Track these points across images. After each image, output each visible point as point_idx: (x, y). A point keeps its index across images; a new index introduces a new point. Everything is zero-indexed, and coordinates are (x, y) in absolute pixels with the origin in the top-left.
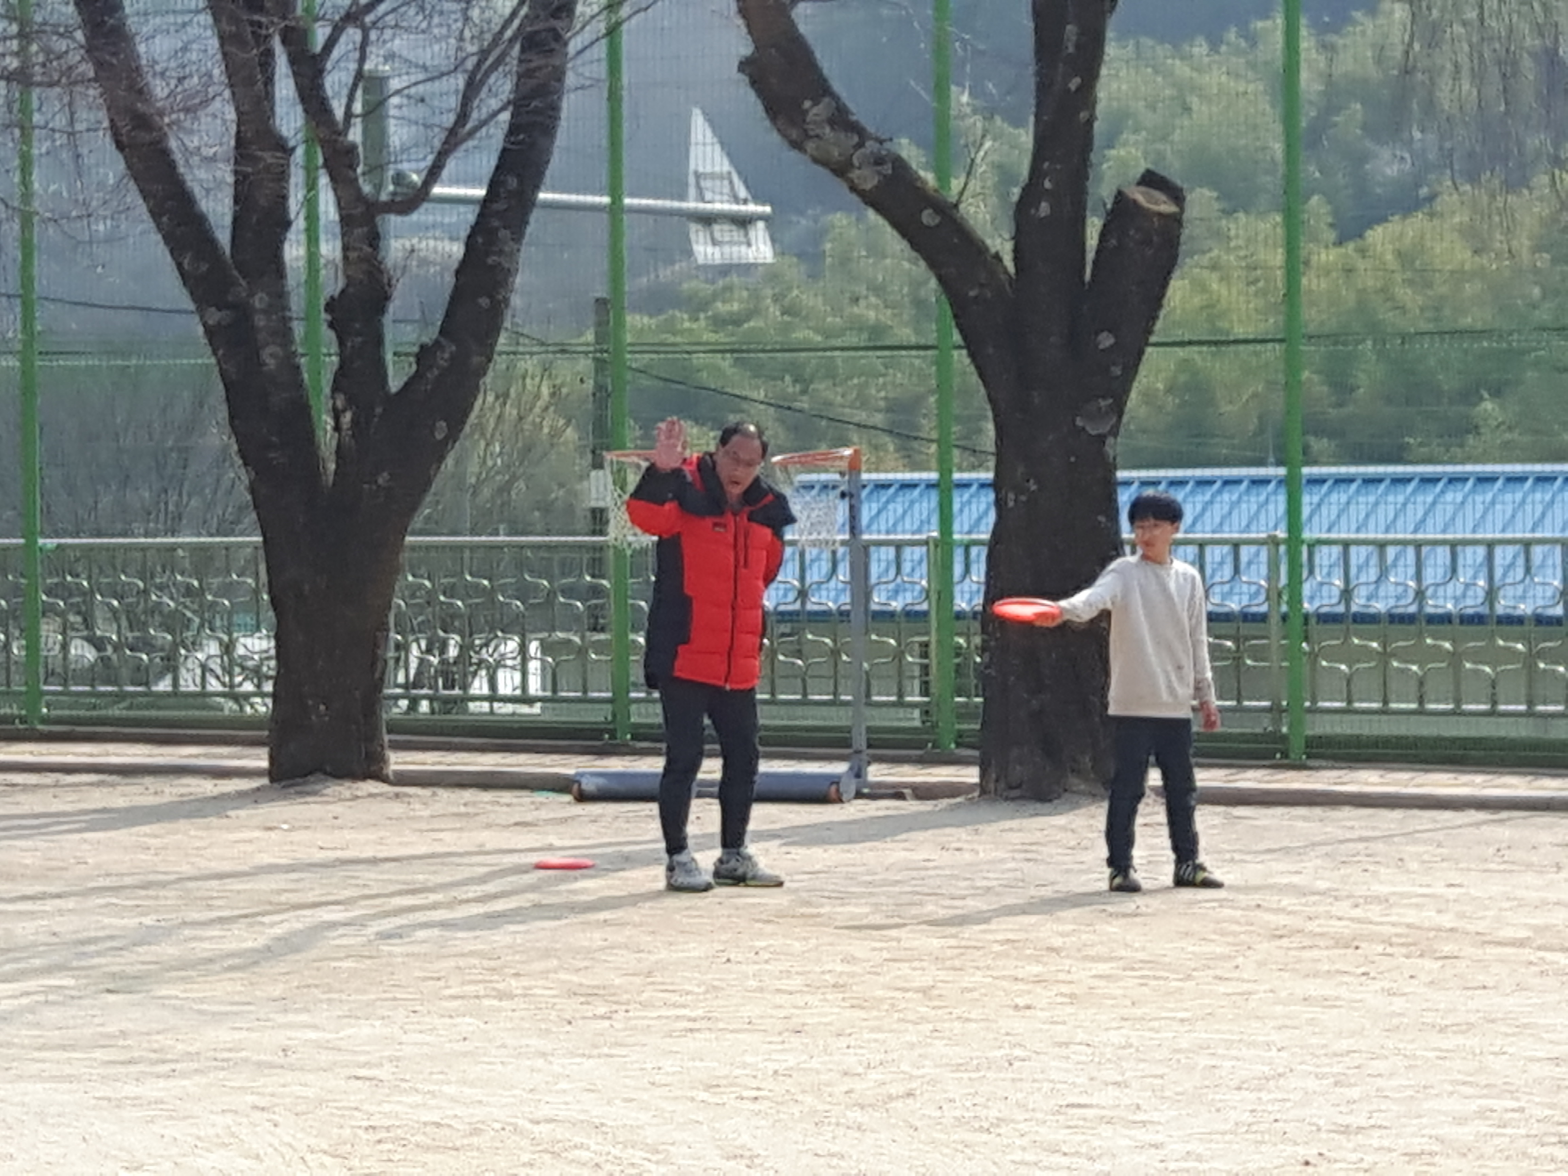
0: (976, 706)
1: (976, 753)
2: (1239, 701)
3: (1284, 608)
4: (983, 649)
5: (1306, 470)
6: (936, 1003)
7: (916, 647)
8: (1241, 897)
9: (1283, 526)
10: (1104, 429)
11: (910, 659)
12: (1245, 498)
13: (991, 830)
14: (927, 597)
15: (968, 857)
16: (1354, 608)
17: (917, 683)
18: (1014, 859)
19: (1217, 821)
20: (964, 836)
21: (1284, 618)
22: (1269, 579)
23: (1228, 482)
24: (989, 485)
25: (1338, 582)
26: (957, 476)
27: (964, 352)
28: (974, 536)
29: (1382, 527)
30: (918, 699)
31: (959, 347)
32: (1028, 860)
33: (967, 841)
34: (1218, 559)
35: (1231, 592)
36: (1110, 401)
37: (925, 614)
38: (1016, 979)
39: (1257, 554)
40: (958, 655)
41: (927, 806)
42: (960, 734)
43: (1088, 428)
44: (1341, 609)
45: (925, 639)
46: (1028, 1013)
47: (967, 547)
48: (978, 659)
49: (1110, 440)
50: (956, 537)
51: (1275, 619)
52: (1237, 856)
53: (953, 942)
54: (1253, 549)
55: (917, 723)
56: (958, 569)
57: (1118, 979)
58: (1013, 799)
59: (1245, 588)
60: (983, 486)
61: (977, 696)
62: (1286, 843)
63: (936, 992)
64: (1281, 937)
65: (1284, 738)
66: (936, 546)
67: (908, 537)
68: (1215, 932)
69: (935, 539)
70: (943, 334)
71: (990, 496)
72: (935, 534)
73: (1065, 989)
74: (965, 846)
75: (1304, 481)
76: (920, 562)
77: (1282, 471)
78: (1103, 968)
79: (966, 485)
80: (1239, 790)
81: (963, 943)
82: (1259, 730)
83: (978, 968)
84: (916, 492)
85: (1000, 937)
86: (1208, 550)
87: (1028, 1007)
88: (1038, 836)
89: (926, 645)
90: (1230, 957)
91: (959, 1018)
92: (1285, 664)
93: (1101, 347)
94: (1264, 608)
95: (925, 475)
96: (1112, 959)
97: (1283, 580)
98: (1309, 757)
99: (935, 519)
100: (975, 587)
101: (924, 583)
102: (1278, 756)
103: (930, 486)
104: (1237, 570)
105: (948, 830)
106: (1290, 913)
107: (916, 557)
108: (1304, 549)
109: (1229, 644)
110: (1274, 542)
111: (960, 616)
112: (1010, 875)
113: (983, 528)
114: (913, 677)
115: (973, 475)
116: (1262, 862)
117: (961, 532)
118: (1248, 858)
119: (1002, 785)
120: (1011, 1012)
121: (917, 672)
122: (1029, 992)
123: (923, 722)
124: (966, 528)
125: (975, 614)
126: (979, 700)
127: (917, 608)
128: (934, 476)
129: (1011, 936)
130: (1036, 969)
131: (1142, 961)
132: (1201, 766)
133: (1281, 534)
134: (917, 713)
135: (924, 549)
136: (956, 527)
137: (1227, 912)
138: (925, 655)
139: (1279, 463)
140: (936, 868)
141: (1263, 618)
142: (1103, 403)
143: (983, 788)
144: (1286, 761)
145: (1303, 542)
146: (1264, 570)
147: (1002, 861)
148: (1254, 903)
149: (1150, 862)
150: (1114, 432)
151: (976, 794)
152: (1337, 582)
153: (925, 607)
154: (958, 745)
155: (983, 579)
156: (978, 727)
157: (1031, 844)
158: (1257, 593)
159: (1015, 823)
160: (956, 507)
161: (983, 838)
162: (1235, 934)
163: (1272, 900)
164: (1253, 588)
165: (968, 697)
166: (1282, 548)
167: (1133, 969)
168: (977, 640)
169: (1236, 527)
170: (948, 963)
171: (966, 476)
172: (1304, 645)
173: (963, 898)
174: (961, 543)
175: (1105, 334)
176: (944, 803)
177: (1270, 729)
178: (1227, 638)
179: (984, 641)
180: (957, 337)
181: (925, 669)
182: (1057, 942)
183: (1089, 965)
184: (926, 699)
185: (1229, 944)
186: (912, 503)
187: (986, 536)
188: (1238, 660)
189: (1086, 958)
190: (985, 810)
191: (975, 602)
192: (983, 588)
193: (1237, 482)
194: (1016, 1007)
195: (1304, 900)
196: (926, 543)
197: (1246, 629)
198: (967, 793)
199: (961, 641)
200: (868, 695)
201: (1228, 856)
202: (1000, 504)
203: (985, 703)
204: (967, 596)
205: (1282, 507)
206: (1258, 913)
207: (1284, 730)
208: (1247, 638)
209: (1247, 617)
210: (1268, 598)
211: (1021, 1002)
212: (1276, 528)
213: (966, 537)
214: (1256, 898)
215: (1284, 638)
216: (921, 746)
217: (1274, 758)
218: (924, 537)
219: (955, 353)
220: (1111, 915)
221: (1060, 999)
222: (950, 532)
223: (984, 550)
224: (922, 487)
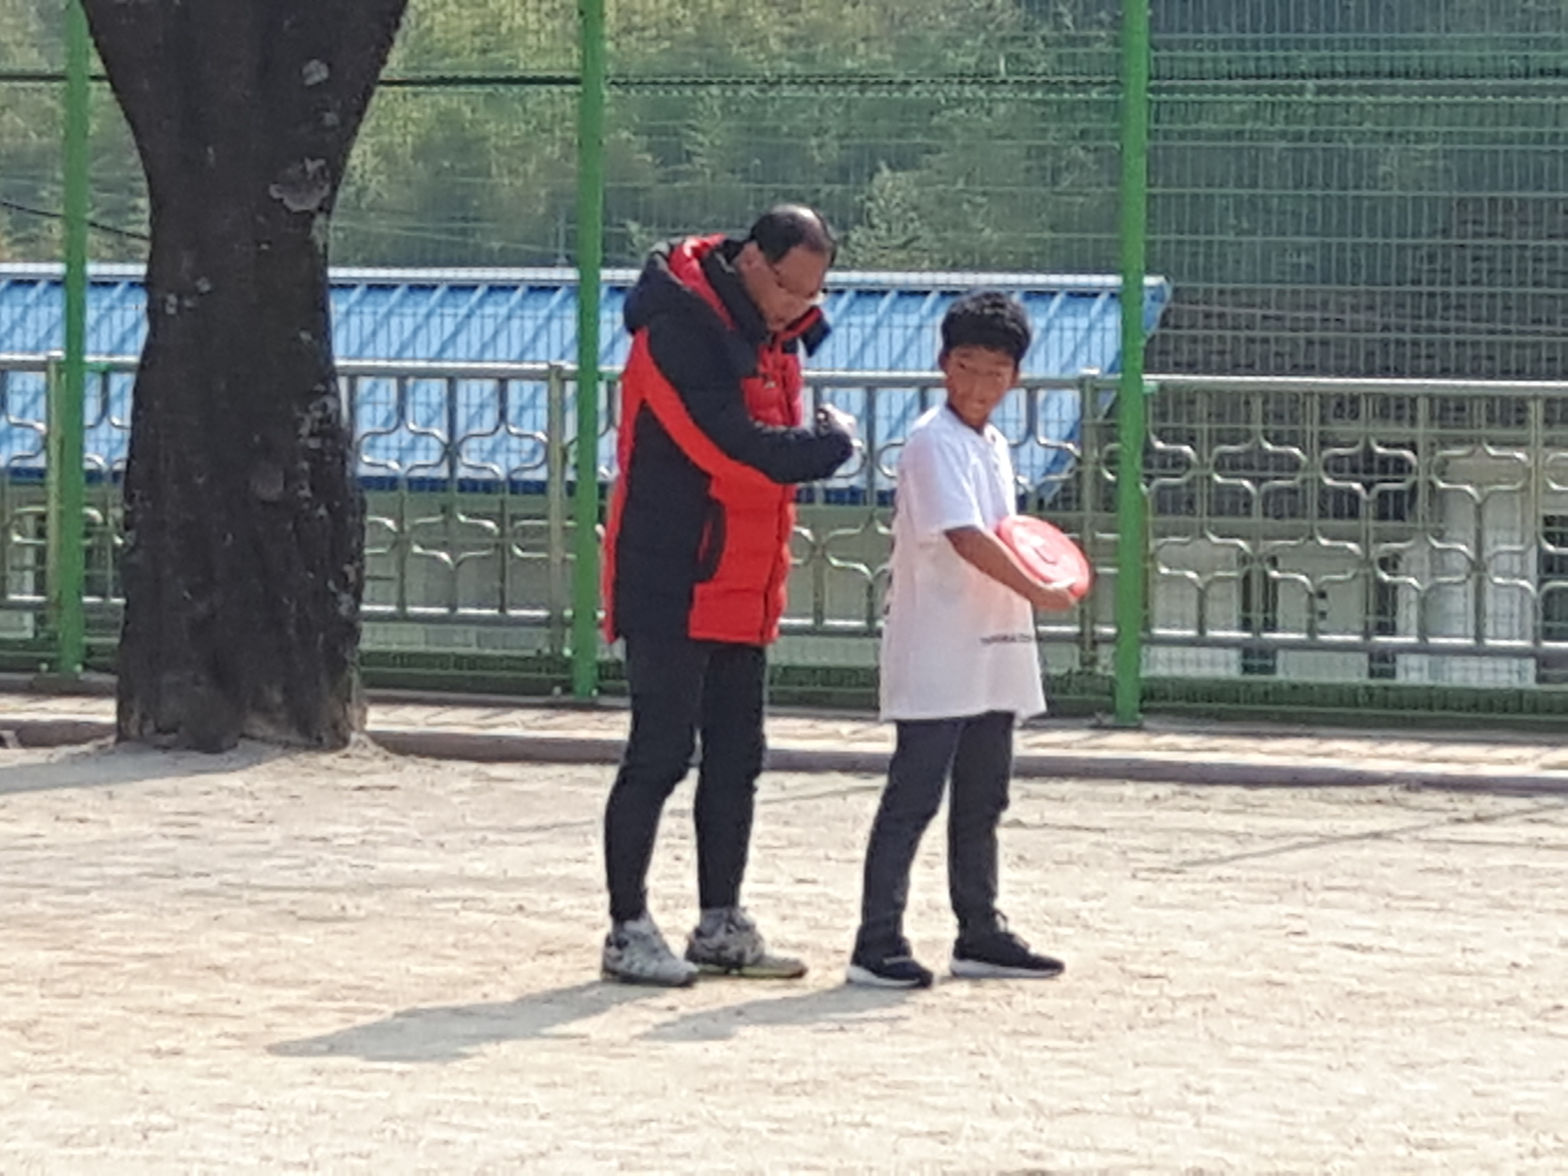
0: (114, 608)
1: (110, 679)
2: (502, 609)
3: (571, 476)
4: (127, 526)
5: (606, 274)
6: (39, 1046)
7: (30, 524)
8: (496, 895)
9: (573, 354)
10: (312, 204)
11: (17, 538)
12: (519, 312)
13: (128, 791)
14: (45, 447)
15: (96, 832)
17: (29, 576)
18: (165, 836)
19: (466, 783)
20: (90, 803)
21: (571, 488)
22: (548, 434)
23: (494, 288)
24: (141, 285)
26: (93, 269)
27: (107, 85)
28: (117, 359)
30: (29, 598)
31: (95, 78)
32: (184, 837)
33: (94, 809)
34: (475, 400)
35: (493, 451)
36: (321, 162)
37: (41, 473)
38: (160, 1012)
39: (534, 396)
40: (88, 535)
41: (39, 756)
42: (90, 651)
43: (287, 202)
45: (40, 509)
46: (175, 1060)
47: (106, 373)
48: (119, 541)
49: (320, 220)
50: (89, 358)
51: (556, 491)
52: (492, 837)
53: (68, 956)
54: (529, 386)
55: (29, 634)
56: (91, 409)
57: (310, 1012)
58: (165, 748)
59: (514, 443)
60: (132, 285)
61: (116, 595)
62: (564, 817)
63: (41, 1029)
64: (551, 953)
65: (567, 665)
66: (59, 372)
67: (18, 357)
68: (455, 946)
69: (58, 362)
70: (75, 56)
71: (141, 301)
72: (59, 354)
73: (231, 1027)
74: (91, 815)
75: (604, 291)
76: (37, 394)
77: (571, 274)
78: (291, 996)
79: (107, 284)
80: (499, 739)
81: (83, 958)
82: (532, 653)
83: (102, 995)
84: (34, 293)
85: (139, 949)
86: (462, 386)
87: (176, 1053)
88: (200, 803)
89: (42, 517)
90: (476, 983)
91: (72, 1068)
92: (571, 556)
93: (310, 82)
94: (541, 475)
95: (44, 268)
96: (303, 984)
97: (571, 433)
98: (602, 691)
99: (59, 332)
100: (117, 434)
101: (41, 426)
102: (557, 690)
103: (55, 283)
104: (503, 415)
105: (67, 792)
106: (564, 920)
107: (31, 387)
108: (602, 388)
109: (490, 524)
110: (560, 376)
111: (93, 476)
112: (156, 860)
113: (130, 346)
114: (22, 568)
115: (117, 269)
116: (529, 843)
117: (97, 353)
118: (507, 838)
119: (149, 728)
120: (149, 1060)
121: (29, 559)
122: (179, 1031)
123: (36, 633)
124: (105, 347)
125: (116, 475)
126: (120, 601)
127: (31, 464)
128: (58, 269)
129: (153, 948)
130: (188, 997)
131: (344, 987)
133: (570, 366)
134: (29, 619)
135: (42, 376)
136: (90, 344)
137: (474, 917)
138: (41, 533)
139: (571, 262)
140: (47, 847)
141: (540, 487)
142: (311, 166)
143: (121, 732)
144: (569, 698)
145: (600, 377)
146: (542, 416)
147: (147, 838)
148: (513, 905)
149: (363, 842)
150: (326, 208)
151: (111, 739)
153: (40, 462)
154: (86, 667)
155: (128, 422)
156: (115, 640)
157: (195, 814)
158: (534, 452)
159: (166, 784)
160: (91, 315)
161: (118, 804)
162: (482, 947)
163: (539, 899)
164: (528, 444)
165: (103, 595)
166: (571, 387)
167: (332, 998)
168: (118, 513)
169: (502, 355)
170: (59, 988)
171: (106, 269)
172: (599, 528)
173: (86, 891)
174: (95, 369)
175: (314, 64)
176: (63, 751)
177: (547, 651)
178: (488, 517)
179: (127, 513)
180: (96, 65)
181: (41, 555)
182: (224, 958)
183: (268, 991)
184: (39, 599)
185: (477, 963)
186: (27, 307)
187: (133, 359)
188: (501, 548)
189: (264, 982)
190: (125, 762)
191: (116, 457)
192: (127, 434)
193: (508, 288)
194: (157, 1053)
195: (586, 901)
196: (43, 366)
197: (515, 503)
198: (101, 737)
199: (94, 513)
201: (478, 836)
202: (154, 313)
203: (127, 607)
204: (104, 448)
205: (571, 327)
206: (518, 917)
207: (567, 652)
208: (514, 518)
209: (516, 486)
210: (546, 460)
211: (165, 1044)
212: (562, 357)
213: (104, 359)
214: (520, 895)
215: (570, 518)
216: (31, 667)
217: (549, 693)
218: (41, 357)
219: (94, 85)
220: (302, 919)
221: (223, 1042)
222: (81, 352)
223: (129, 379)
224: (41, 286)
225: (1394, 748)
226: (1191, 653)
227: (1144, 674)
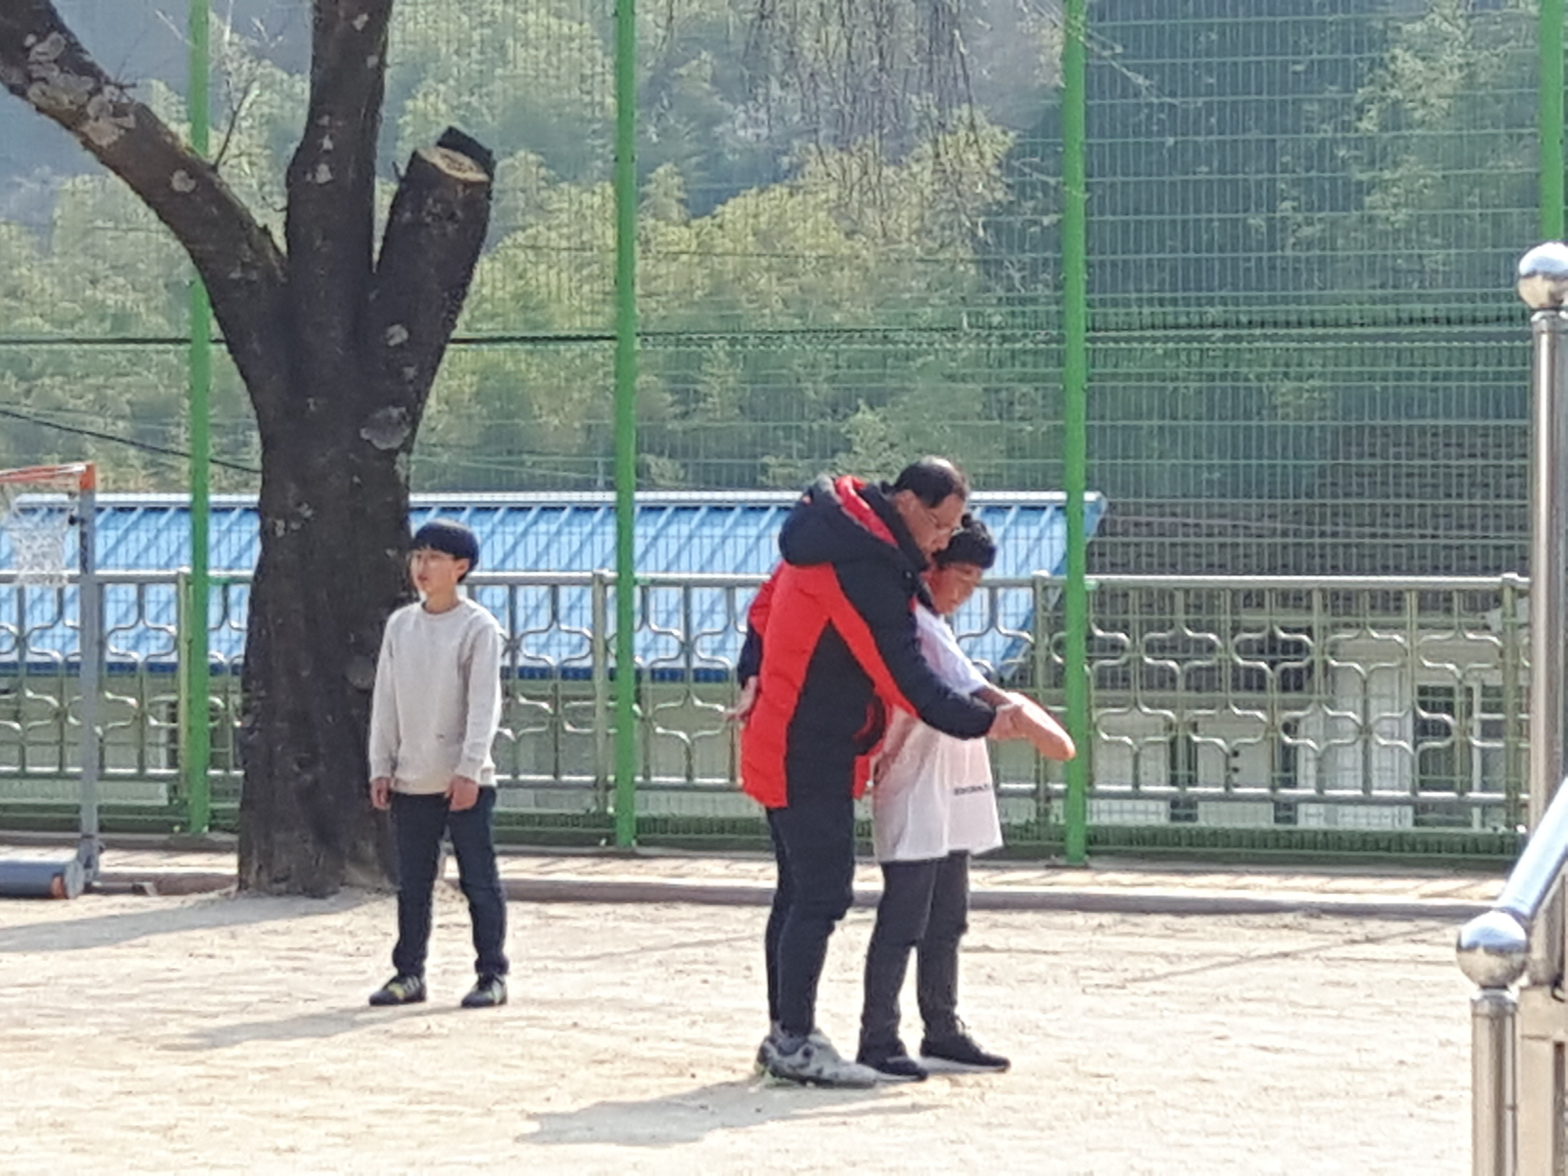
0: (235, 779)
1: (232, 838)
2: (556, 774)
3: (612, 663)
4: (245, 711)
5: (639, 496)
6: (178, 1145)
7: (163, 709)
8: (554, 1014)
9: (612, 563)
10: (395, 444)
11: (153, 722)
12: (566, 530)
13: (248, 932)
14: (176, 646)
15: (221, 965)
16: (696, 664)
17: (163, 753)
18: (279, 968)
19: (528, 921)
20: (217, 941)
21: (612, 675)
22: (593, 628)
23: (547, 509)
24: (255, 510)
25: (679, 633)
26: (214, 498)
27: (224, 347)
28: (235, 573)
29: (730, 567)
30: (163, 771)
31: (217, 341)
32: (295, 970)
33: (221, 946)
34: (532, 602)
35: (548, 643)
36: (403, 410)
37: (172, 668)
38: (278, 1116)
39: (580, 597)
40: (212, 719)
41: (174, 902)
42: (215, 815)
43: (375, 442)
44: (681, 664)
45: (172, 698)
46: (291, 1156)
47: (226, 585)
48: (238, 724)
49: (402, 456)
50: (212, 573)
51: (600, 676)
52: (551, 964)
53: (200, 1070)
54: (576, 590)
55: (164, 802)
56: (214, 613)
57: (403, 1113)
58: (279, 894)
59: (565, 637)
60: (247, 510)
61: (236, 767)
62: (609, 949)
63: (177, 1132)
64: (602, 1062)
65: (611, 821)
66: (188, 584)
67: (153, 572)
68: (522, 1056)
69: (186, 576)
70: (198, 325)
71: (253, 525)
72: (187, 570)
73: (337, 1128)
74: (217, 952)
75: (637, 510)
76: (168, 603)
77: (610, 496)
78: (385, 1101)
79: (226, 510)
80: (556, 883)
81: (212, 1071)
82: (579, 811)
83: (229, 1103)
84: (164, 518)
85: (259, 1064)
86: (521, 592)
87: (292, 1150)
88: (308, 941)
89: (173, 705)
90: (539, 1088)
91: (205, 1164)
92: (612, 731)
93: (392, 343)
94: (587, 663)
95: (174, 497)
96: (395, 1091)
97: (612, 629)
98: (640, 843)
99: (187, 552)
100: (235, 635)
101: (172, 629)
102: (603, 842)
103: (183, 510)
104: (555, 615)
105: (198, 933)
106: (613, 1033)
107: (163, 598)
108: (637, 591)
109: (545, 705)
110: (602, 582)
111: (216, 669)
112: (273, 988)
113: (245, 562)
114: (157, 745)
115: (234, 498)
116: (582, 971)
117: (217, 568)
118: (563, 965)
119: (264, 877)
120: (270, 1156)
121: (163, 738)
122: (293, 1132)
123: (170, 800)
124: (225, 563)
125: (235, 669)
126: (239, 773)
127: (165, 660)
128: (185, 498)
129: (273, 1063)
130: (301, 1104)
131: (431, 1093)
132: (504, 853)
133: (609, 574)
134: (163, 788)
135: (172, 588)
136: (213, 560)
137: (537, 1032)
138: (173, 718)
139: (610, 486)
140: (181, 979)
141: (586, 674)
142: (394, 412)
143: (242, 883)
144: (613, 848)
145: (636, 582)
146: (588, 615)
147: (265, 970)
148: (569, 1022)
149: (444, 972)
150: (407, 448)
151: (233, 888)
152: (676, 632)
153: (173, 658)
154: (212, 828)
155: (244, 625)
156: (236, 805)
157: (302, 949)
158: (580, 644)
159: (281, 924)
160: (213, 537)
161: (241, 941)
162: (544, 1059)
163: (589, 1016)
164: (576, 639)
165: (227, 769)
166: (611, 590)
167: (419, 1102)
168: (237, 700)
169: (554, 564)
170: (194, 1097)
171: (224, 498)
172: (636, 707)
173: (215, 1016)
174: (217, 581)
175: (396, 328)
176: (193, 899)
177: (593, 809)
178: (543, 698)
179: (246, 701)
180: (215, 329)
181: (173, 735)
182: (329, 1070)
183: (368, 1097)
184: (173, 772)
185: (539, 1071)
186: (159, 531)
187: (249, 573)
188: (555, 725)
189: (362, 1089)
190: (244, 908)
191: (235, 653)
192: (244, 636)
193: (558, 509)
194: (277, 1150)
195: (630, 1018)
196: (174, 580)
197: (567, 687)
198: (223, 886)
199: (218, 701)
200: (102, 766)
201: (539, 965)
202: (266, 534)
203: (246, 776)
204: (225, 646)
205: (611, 542)
206: (574, 1032)
207: (611, 810)
208: (567, 699)
209: (567, 673)
210: (592, 651)
211: (283, 1143)
212: (603, 566)
213: (224, 574)
214: (575, 1015)
215: (612, 699)
216: (166, 828)
217: (597, 845)
218: (173, 572)
219: (213, 347)
220: (395, 1036)
221: (331, 1140)
222: (205, 568)
223: (246, 589)
224: (171, 512)
225: (1298, 881)
226: (1128, 804)
227: (1088, 823)
